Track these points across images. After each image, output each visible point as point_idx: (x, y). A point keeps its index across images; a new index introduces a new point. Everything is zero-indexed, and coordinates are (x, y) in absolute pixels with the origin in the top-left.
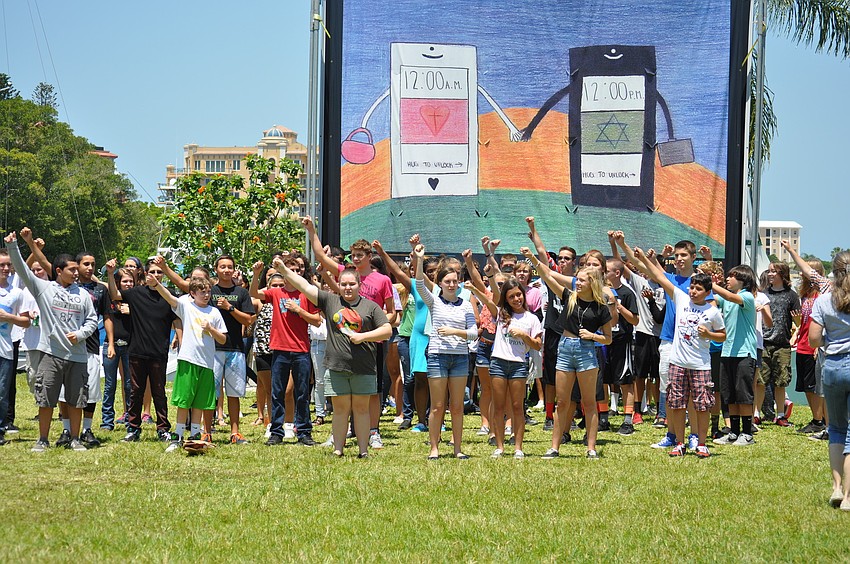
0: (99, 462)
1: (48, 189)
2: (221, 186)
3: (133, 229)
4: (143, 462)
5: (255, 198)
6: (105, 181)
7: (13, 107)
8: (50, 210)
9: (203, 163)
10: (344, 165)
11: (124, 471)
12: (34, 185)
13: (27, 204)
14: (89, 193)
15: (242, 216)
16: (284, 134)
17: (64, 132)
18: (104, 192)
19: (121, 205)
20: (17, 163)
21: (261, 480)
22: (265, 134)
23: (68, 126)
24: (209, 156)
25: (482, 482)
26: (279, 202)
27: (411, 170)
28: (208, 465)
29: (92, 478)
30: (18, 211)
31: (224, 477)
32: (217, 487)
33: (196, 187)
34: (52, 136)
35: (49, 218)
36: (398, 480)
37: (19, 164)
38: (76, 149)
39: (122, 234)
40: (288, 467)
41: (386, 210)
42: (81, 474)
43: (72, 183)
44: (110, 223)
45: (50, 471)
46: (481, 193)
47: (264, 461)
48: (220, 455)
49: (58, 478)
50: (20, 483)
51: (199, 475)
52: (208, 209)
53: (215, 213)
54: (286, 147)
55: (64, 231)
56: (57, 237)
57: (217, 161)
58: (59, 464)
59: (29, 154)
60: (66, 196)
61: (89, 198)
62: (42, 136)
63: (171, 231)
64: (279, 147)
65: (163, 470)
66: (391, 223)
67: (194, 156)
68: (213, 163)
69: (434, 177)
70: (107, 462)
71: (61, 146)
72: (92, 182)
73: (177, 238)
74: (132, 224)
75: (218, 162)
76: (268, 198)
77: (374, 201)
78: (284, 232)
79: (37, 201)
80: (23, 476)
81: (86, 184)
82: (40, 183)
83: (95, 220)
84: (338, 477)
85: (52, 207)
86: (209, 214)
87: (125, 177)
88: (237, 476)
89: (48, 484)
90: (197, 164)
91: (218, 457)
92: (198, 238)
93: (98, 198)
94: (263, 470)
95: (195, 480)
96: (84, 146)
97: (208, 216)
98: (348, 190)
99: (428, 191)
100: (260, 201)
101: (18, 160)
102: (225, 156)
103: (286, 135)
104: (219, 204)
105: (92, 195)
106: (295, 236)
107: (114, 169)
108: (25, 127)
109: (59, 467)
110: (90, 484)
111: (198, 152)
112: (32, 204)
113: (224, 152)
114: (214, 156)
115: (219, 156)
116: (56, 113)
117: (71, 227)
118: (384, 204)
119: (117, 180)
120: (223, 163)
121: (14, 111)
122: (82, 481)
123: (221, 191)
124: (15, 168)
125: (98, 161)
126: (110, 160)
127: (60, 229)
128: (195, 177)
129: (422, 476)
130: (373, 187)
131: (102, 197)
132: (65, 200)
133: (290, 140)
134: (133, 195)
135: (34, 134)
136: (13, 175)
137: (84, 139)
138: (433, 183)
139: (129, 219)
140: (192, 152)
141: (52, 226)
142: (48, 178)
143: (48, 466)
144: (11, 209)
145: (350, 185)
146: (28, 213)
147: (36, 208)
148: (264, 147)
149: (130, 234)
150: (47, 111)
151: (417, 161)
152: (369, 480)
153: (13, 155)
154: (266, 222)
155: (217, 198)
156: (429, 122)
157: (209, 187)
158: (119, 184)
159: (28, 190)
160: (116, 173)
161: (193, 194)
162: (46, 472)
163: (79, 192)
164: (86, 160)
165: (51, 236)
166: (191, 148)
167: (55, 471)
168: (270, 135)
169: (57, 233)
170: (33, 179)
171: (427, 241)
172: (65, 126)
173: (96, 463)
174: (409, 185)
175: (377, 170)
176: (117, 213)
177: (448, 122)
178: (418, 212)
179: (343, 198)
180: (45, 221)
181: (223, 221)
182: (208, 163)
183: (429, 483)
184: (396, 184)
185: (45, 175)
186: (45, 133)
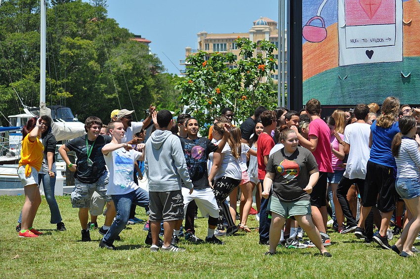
0: (131, 258)
1: (102, 66)
2: (219, 60)
3: (162, 93)
4: (162, 258)
5: (243, 68)
6: (142, 60)
7: (75, 7)
8: (104, 81)
9: (211, 45)
10: (305, 43)
11: (148, 265)
12: (92, 63)
13: (87, 76)
14: (130, 68)
15: (234, 82)
16: (268, 23)
17: (112, 25)
18: (141, 67)
19: (153, 76)
20: (80, 47)
21: (245, 270)
22: (254, 23)
23: (115, 21)
24: (215, 40)
25: (406, 271)
26: (260, 71)
27: (353, 45)
28: (208, 260)
29: (125, 270)
30: (81, 81)
31: (218, 268)
32: (213, 275)
33: (201, 61)
34: (104, 28)
35: (103, 86)
36: (344, 270)
37: (81, 48)
38: (120, 37)
39: (155, 96)
40: (264, 260)
41: (335, 75)
42: (117, 267)
43: (119, 60)
44: (146, 88)
45: (95, 265)
46: (405, 60)
47: (247, 256)
48: (216, 252)
49: (100, 271)
50: (73, 274)
51: (201, 267)
52: (210, 77)
53: (214, 80)
54: (269, 33)
55: (114, 95)
56: (109, 99)
57: (220, 43)
58: (102, 261)
59: (88, 41)
60: (115, 70)
61: (131, 71)
62: (96, 28)
63: (183, 93)
64: (264, 33)
65: (176, 263)
66: (339, 84)
67: (205, 40)
68: (218, 45)
69: (370, 50)
70: (137, 259)
71: (110, 35)
72: (133, 60)
73: (188, 98)
74: (162, 89)
75: (222, 45)
76: (252, 68)
77: (327, 69)
78: (264, 92)
79: (94, 74)
80: (75, 269)
81: (129, 61)
82: (96, 62)
83: (136, 87)
84: (300, 268)
85: (105, 78)
86: (210, 80)
87: (156, 56)
88: (228, 268)
89: (93, 275)
90: (207, 46)
91: (215, 254)
92: (203, 97)
93: (137, 71)
94: (247, 263)
95: (198, 271)
96: (126, 34)
97: (210, 82)
98: (308, 61)
99: (365, 60)
100: (247, 70)
101: (80, 45)
102: (227, 40)
103: (269, 24)
104: (217, 74)
105: (133, 69)
106: (272, 95)
107: (148, 50)
108: (84, 22)
109: (102, 263)
110: (122, 274)
111: (207, 38)
112: (91, 77)
113: (226, 37)
114: (219, 40)
115: (223, 40)
116: (106, 12)
117: (119, 92)
118: (333, 71)
119: (151, 59)
120: (225, 45)
121: (76, 10)
122: (117, 273)
123: (218, 64)
124: (78, 51)
125: (137, 45)
126: (146, 44)
127: (111, 94)
128: (200, 55)
129: (361, 267)
130: (326, 59)
131: (140, 71)
132: (114, 74)
133: (272, 27)
134: (162, 69)
135: (91, 27)
136: (77, 55)
137: (126, 30)
138: (370, 54)
139: (159, 86)
140: (203, 38)
141: (106, 91)
142: (101, 59)
143: (94, 262)
144: (76, 80)
145: (309, 57)
146: (88, 82)
147: (93, 80)
148: (254, 33)
149: (160, 96)
150: (100, 10)
151: (357, 38)
152: (323, 269)
153: (76, 41)
154: (251, 86)
155: (215, 69)
156: (366, 9)
157: (210, 61)
158: (152, 61)
159: (88, 67)
160: (150, 53)
161: (199, 67)
162: (92, 266)
163: (124, 67)
164: (128, 45)
165: (105, 99)
166: (202, 34)
167: (99, 265)
168: (258, 24)
169: (109, 96)
170: (91, 58)
171: (366, 96)
172: (113, 21)
173: (129, 259)
174: (351, 57)
175: (328, 46)
176: (151, 81)
177: (380, 9)
178: (359, 76)
179: (305, 67)
180: (100, 88)
181: (221, 86)
182: (214, 45)
183: (367, 273)
184: (342, 56)
185: (99, 56)
186: (98, 25)
